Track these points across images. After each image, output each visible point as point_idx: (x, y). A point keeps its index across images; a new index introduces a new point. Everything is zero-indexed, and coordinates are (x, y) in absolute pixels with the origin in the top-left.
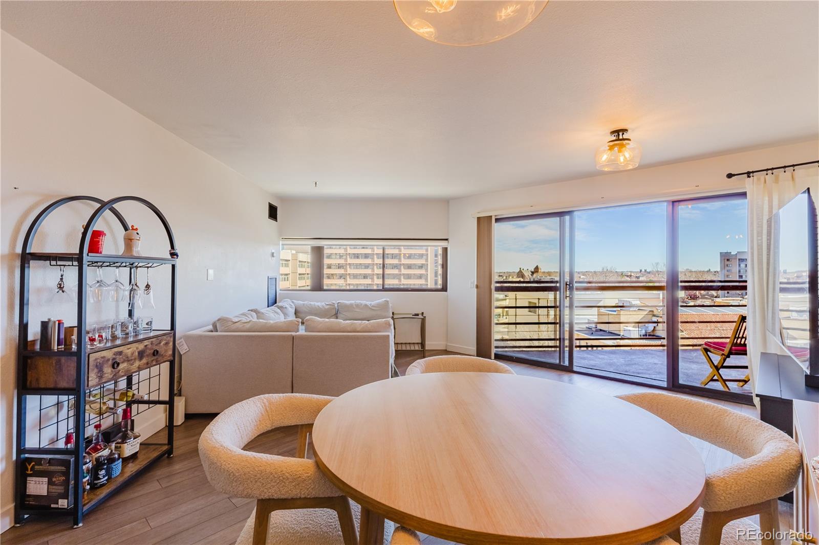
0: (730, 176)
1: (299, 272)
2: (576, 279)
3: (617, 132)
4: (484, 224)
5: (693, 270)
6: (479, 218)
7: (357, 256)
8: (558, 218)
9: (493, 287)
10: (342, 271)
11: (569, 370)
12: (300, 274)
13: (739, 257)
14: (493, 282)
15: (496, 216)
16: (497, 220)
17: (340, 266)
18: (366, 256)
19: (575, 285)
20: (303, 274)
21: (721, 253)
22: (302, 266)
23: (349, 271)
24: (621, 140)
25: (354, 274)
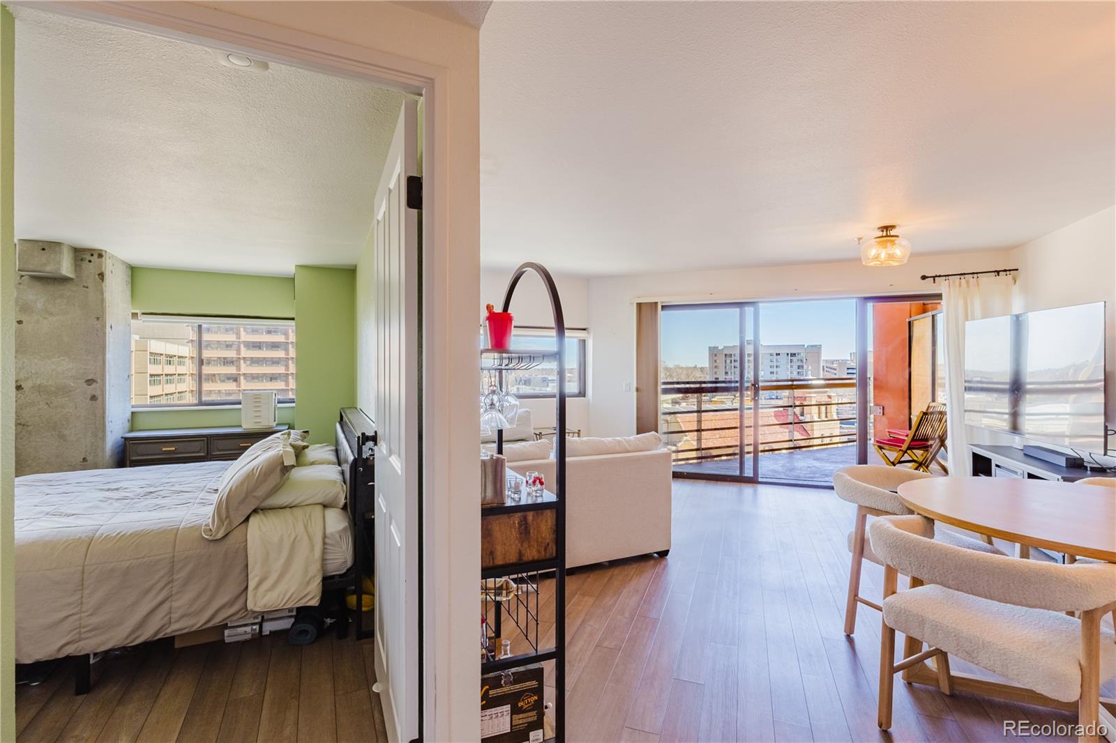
0: (924, 278)
1: (150, 372)
2: (760, 379)
3: (886, 228)
4: (647, 312)
5: (684, 366)
6: (639, 305)
7: (258, 346)
8: (738, 310)
9: (659, 390)
10: (231, 370)
11: (753, 481)
12: (151, 375)
13: (725, 352)
14: (659, 384)
15: (662, 302)
16: (663, 307)
17: (226, 362)
18: (275, 346)
19: (761, 384)
20: (157, 375)
21: (709, 347)
22: (155, 362)
23: (245, 368)
24: (889, 236)
25: (252, 374)
